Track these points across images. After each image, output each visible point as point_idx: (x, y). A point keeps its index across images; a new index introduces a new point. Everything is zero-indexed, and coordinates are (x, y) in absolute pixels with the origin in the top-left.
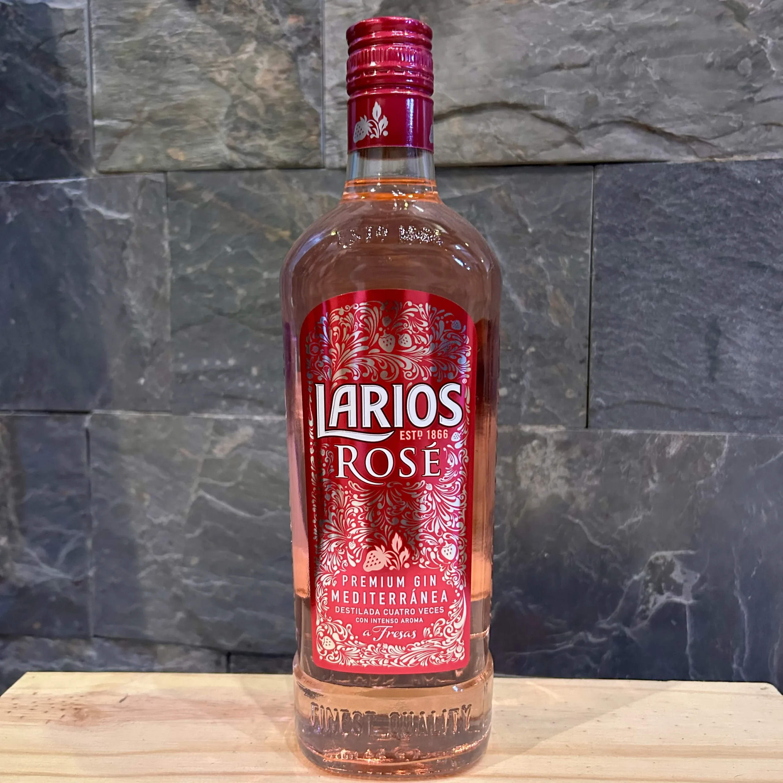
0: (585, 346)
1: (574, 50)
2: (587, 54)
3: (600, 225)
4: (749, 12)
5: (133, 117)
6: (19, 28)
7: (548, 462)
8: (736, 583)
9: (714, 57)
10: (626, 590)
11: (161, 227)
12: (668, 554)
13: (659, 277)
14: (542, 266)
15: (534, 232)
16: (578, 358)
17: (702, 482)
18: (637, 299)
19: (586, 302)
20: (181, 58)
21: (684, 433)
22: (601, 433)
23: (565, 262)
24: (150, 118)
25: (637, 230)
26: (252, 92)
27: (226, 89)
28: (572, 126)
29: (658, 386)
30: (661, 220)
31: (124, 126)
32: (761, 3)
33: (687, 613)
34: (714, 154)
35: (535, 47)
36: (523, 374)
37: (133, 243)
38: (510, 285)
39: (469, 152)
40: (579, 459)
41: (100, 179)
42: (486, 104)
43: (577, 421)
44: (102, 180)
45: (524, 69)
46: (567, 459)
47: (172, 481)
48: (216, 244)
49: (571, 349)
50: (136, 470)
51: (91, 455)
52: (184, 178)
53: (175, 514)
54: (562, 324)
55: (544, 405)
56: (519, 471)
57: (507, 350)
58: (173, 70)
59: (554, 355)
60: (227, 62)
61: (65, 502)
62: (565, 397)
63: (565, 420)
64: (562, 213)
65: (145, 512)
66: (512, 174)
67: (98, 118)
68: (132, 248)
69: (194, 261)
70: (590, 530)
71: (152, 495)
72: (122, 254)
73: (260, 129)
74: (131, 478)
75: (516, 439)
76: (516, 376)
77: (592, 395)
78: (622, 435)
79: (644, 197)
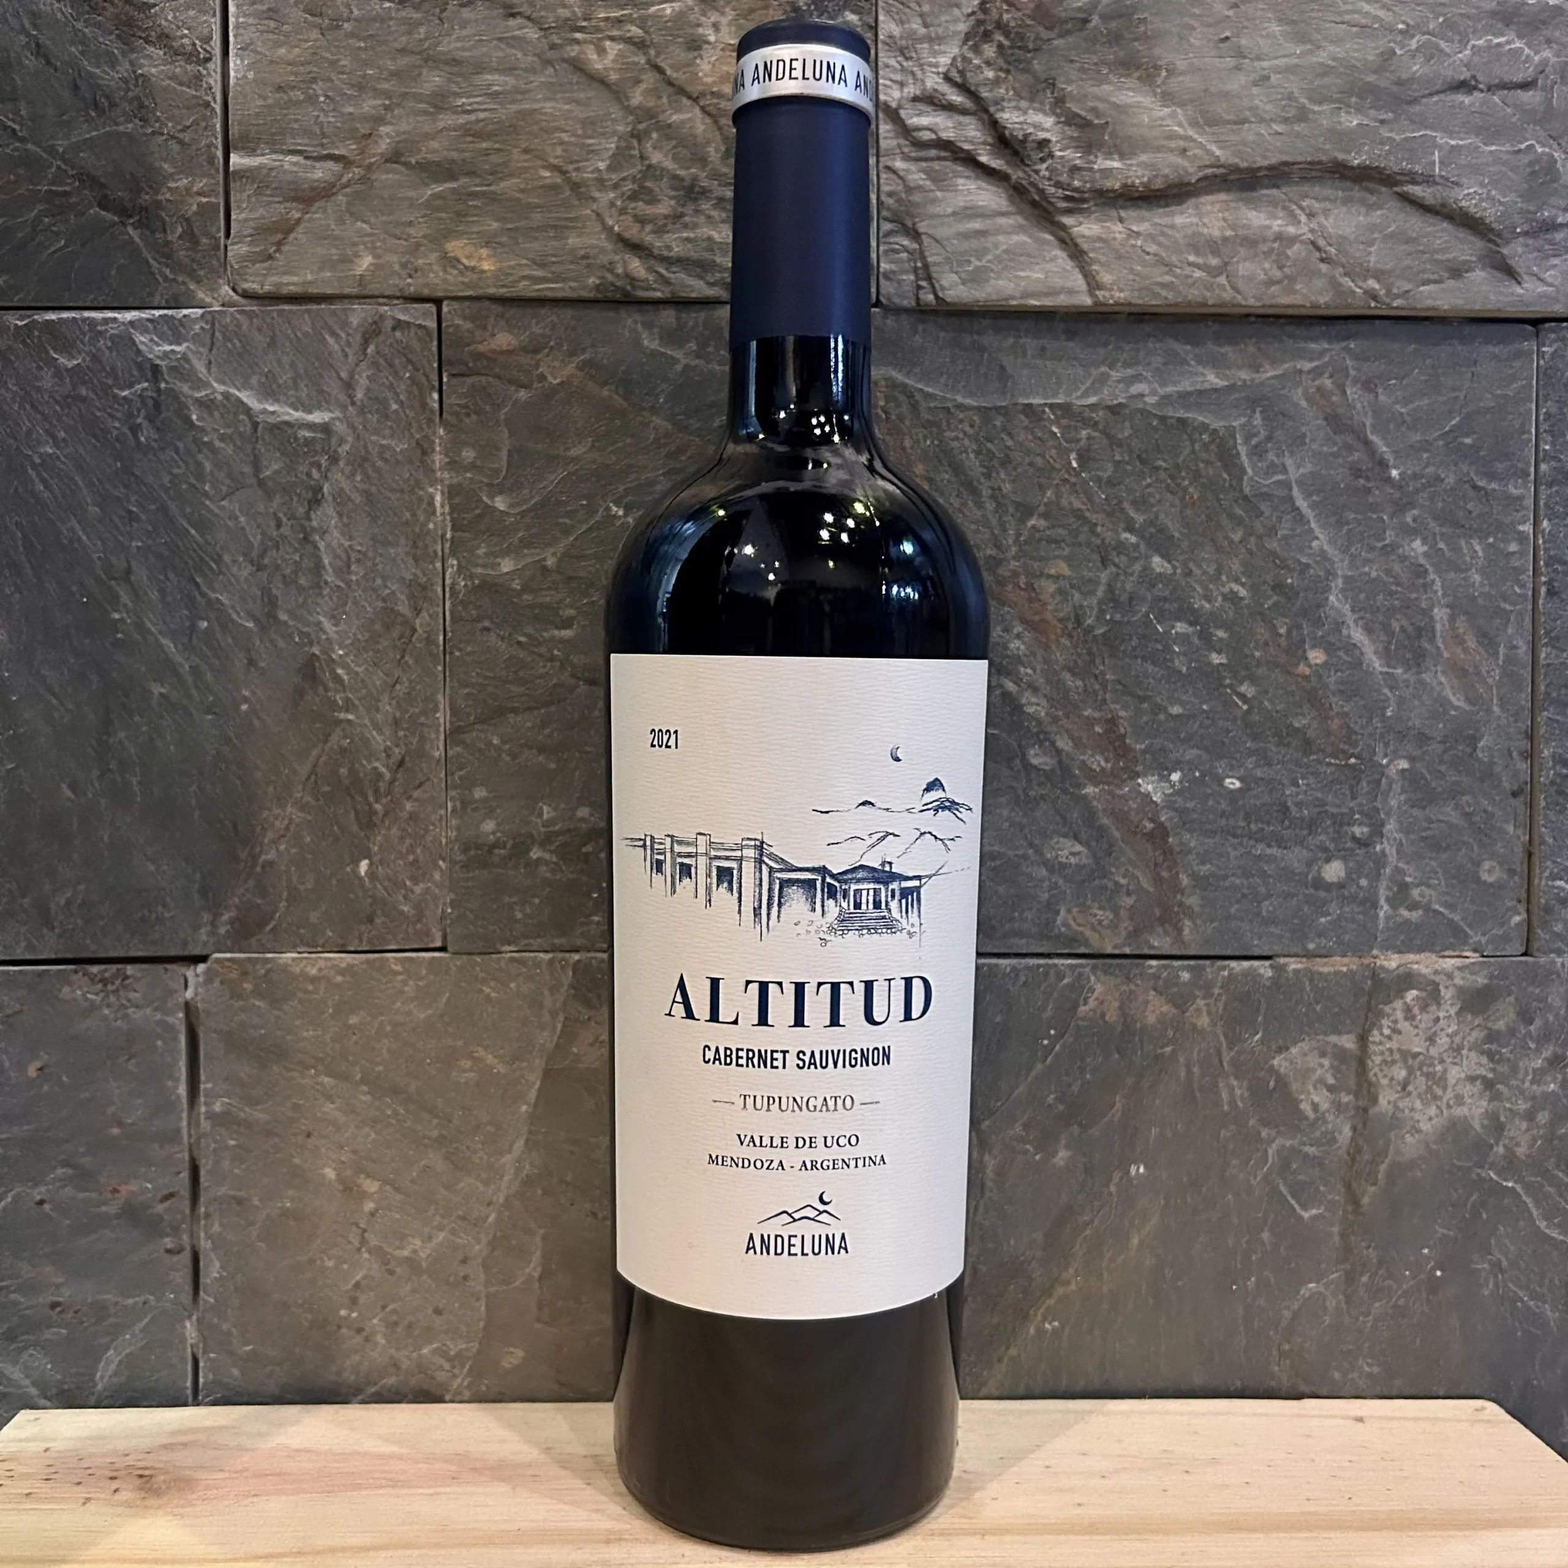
0: (1523, 757)
1: (1499, 45)
2: (1528, 59)
3: (1554, 464)
5: (348, 149)
7: (1443, 1041)
11: (424, 450)
14: (1422, 560)
15: (1402, 479)
16: (1507, 784)
19: (1523, 649)
22: (1563, 965)
23: (1475, 551)
24: (394, 157)
26: (685, 100)
27: (615, 92)
28: (1495, 226)
31: (321, 172)
35: (1407, 33)
36: (1383, 825)
37: (342, 489)
38: (1348, 606)
39: (1250, 278)
40: (1512, 1032)
41: (243, 312)
42: (1294, 164)
43: (1506, 939)
44: (251, 315)
45: (1383, 83)
46: (1486, 1032)
47: (444, 1137)
48: (584, 497)
49: (1492, 764)
50: (338, 1114)
51: (203, 1078)
52: (492, 320)
53: (453, 1232)
54: (1471, 703)
55: (1430, 901)
56: (1376, 1069)
57: (1347, 765)
58: (465, 32)
59: (1452, 777)
60: (619, 21)
61: (117, 1216)
62: (1478, 880)
63: (1476, 938)
64: (1467, 436)
65: (364, 1231)
66: (1347, 338)
67: (243, 148)
68: (338, 504)
69: (521, 540)
70: (1538, 1208)
71: (385, 1182)
72: (309, 519)
73: (708, 199)
74: (325, 1137)
75: (1367, 988)
76: (1365, 830)
77: (1547, 874)
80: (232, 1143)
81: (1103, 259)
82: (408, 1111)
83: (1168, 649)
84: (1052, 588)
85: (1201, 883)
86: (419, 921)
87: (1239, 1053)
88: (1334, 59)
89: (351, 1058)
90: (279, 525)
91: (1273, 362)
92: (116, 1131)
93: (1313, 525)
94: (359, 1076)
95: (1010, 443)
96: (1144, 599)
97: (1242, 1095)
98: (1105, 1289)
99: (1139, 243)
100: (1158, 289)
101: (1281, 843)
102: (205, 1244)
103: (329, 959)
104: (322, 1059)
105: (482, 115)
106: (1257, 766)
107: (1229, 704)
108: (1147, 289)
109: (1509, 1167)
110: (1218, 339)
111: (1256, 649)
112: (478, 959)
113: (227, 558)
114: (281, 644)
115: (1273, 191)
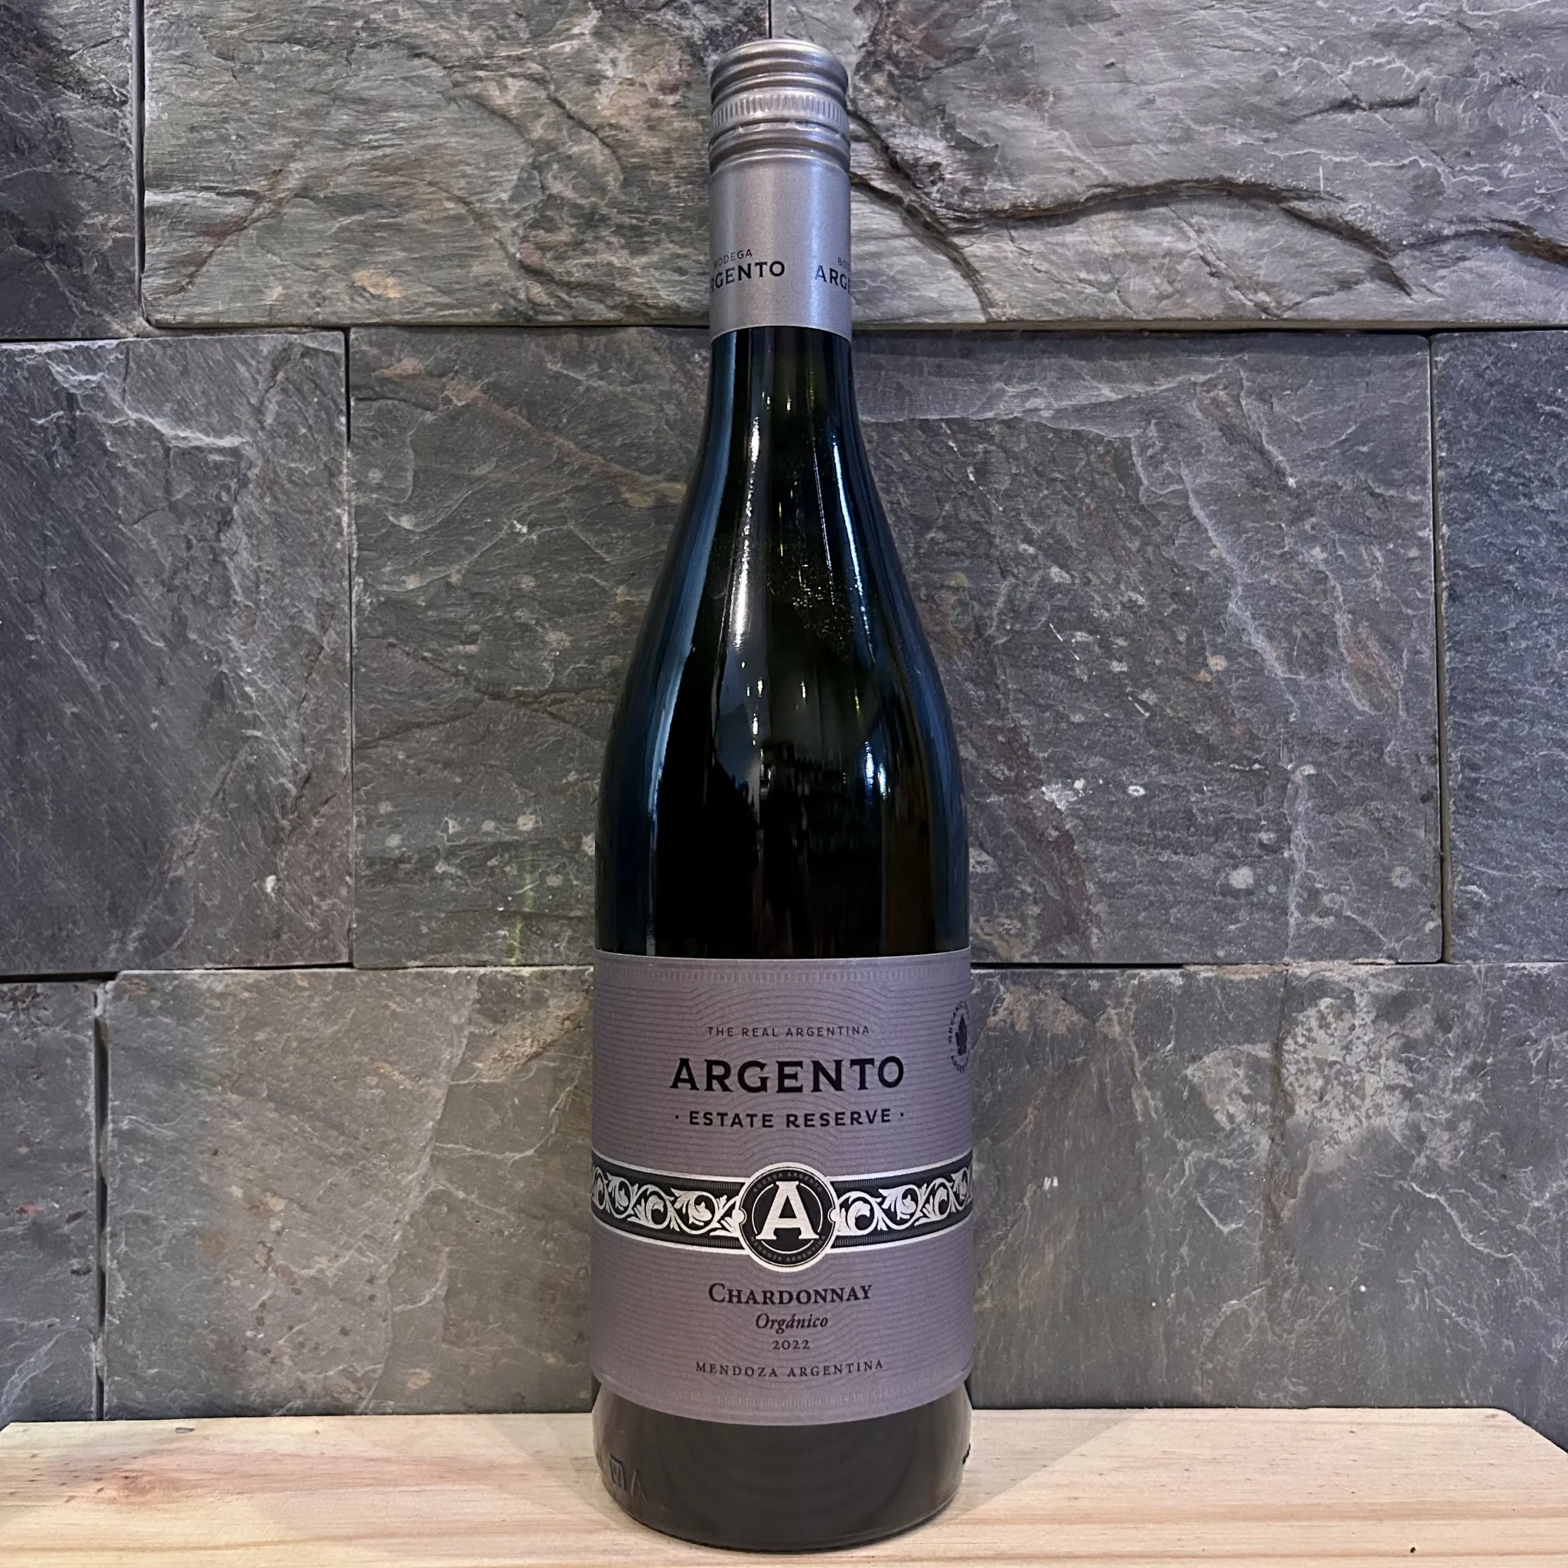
0: (1431, 762)
1: (1379, 65)
2: (1409, 77)
3: (1451, 470)
5: (259, 185)
7: (1359, 1049)
10: (1553, 1360)
11: (331, 472)
14: (1322, 567)
15: (1299, 487)
16: (1416, 790)
18: (1548, 646)
19: (1427, 654)
20: (397, 41)
22: (1479, 971)
23: (1375, 558)
24: (304, 192)
25: (1536, 483)
26: (584, 132)
27: (517, 126)
28: (1382, 238)
31: (233, 208)
35: (1289, 55)
36: (1290, 831)
37: (251, 512)
38: (1248, 614)
39: (1142, 293)
40: (1430, 1039)
41: (157, 342)
42: (1181, 182)
43: (1420, 945)
44: (164, 346)
45: (1267, 104)
46: (1403, 1040)
47: (351, 1156)
48: (486, 515)
49: (1400, 769)
50: (244, 1131)
51: (111, 1095)
52: (398, 346)
53: (360, 1250)
54: (1377, 708)
55: (1341, 907)
56: (1292, 1079)
57: (1251, 771)
58: (372, 72)
59: (1358, 783)
60: (520, 59)
61: (24, 1237)
62: (1390, 886)
63: (1390, 944)
64: (1364, 444)
65: (271, 1249)
66: (1241, 350)
67: (157, 186)
68: (249, 526)
69: (426, 558)
70: (1462, 1219)
71: (292, 1201)
72: (219, 541)
73: (608, 226)
74: (231, 1155)
75: (1279, 995)
76: (1272, 836)
77: (1459, 878)
78: (1530, 975)
79: (1548, 408)
80: (141, 1161)
81: (994, 277)
82: (314, 1129)
83: (1068, 658)
84: (953, 599)
85: (1109, 891)
86: (326, 937)
87: (1152, 1063)
88: (1218, 82)
89: (258, 1075)
90: (189, 547)
91: (1167, 375)
92: (24, 1150)
93: (1211, 534)
94: (265, 1094)
95: (907, 457)
96: (1042, 609)
97: (1156, 1107)
98: (1021, 1307)
99: (1031, 261)
100: (1050, 305)
101: (1188, 850)
102: (110, 1265)
103: (236, 975)
104: (227, 1076)
105: (388, 151)
106: (1160, 774)
107: (1130, 713)
108: (1039, 305)
110: (1112, 355)
111: (1156, 656)
112: (384, 974)
113: (139, 580)
114: (191, 663)
115: (1162, 210)
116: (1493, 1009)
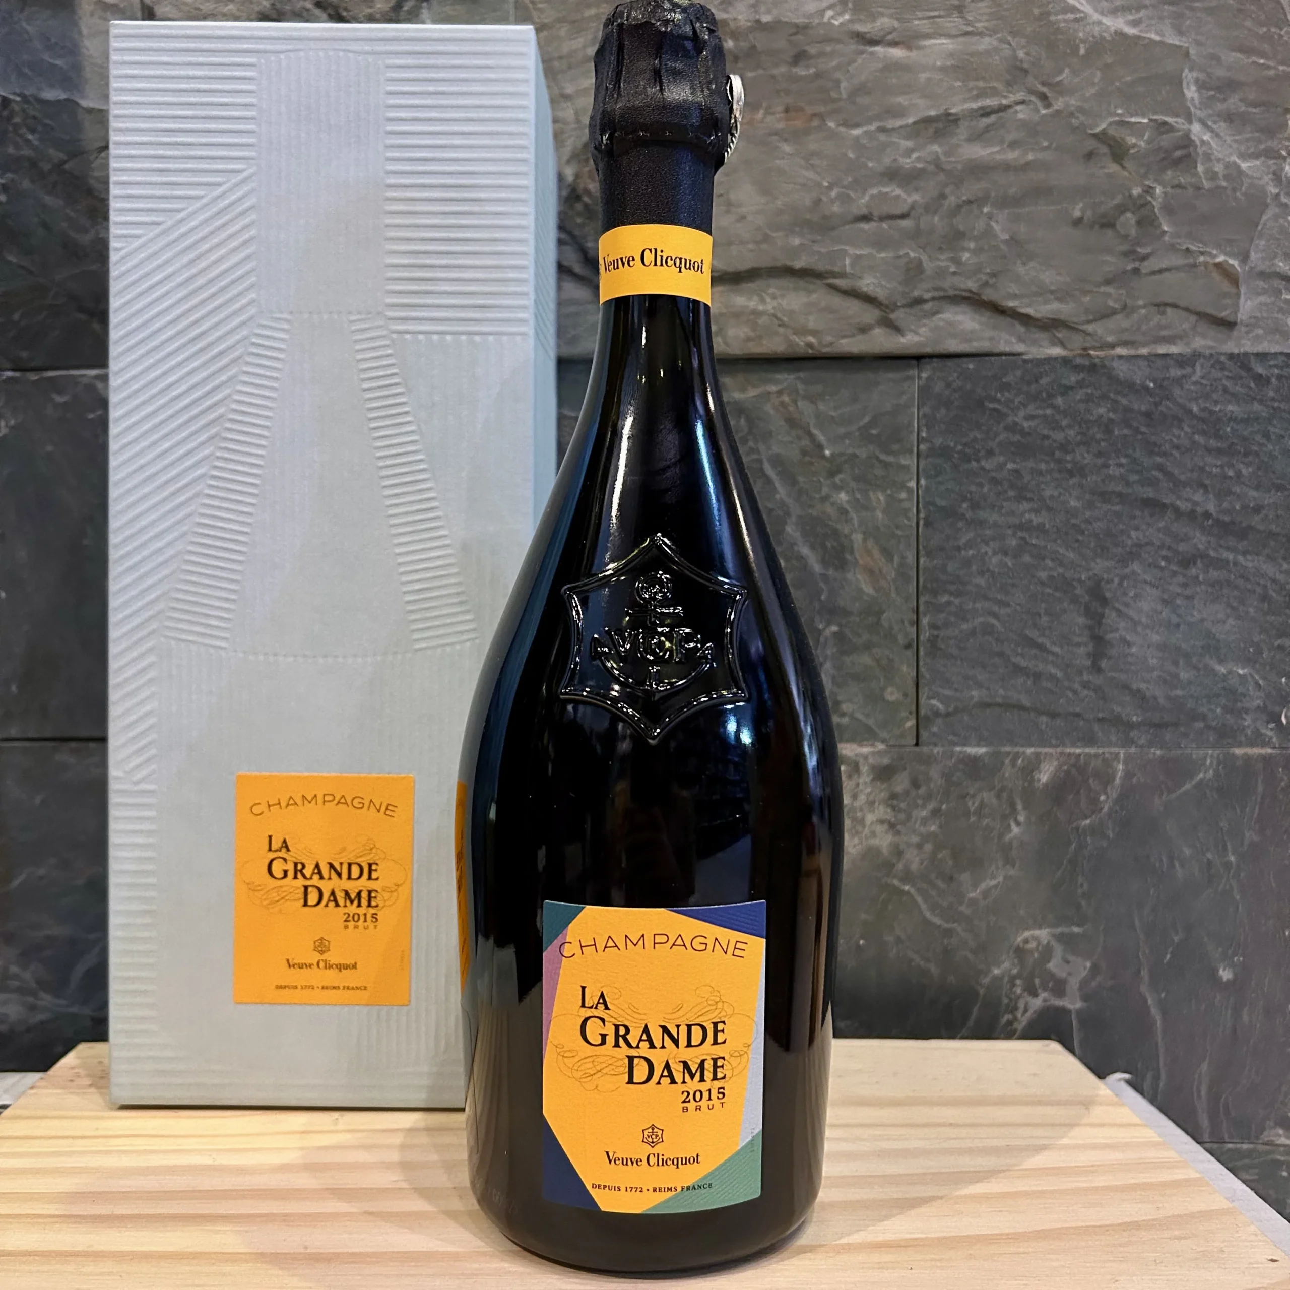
0: (911, 624)
1: (887, 193)
2: (905, 201)
3: (929, 445)
4: (1129, 150)
6: (30, 137)
7: (862, 798)
8: (1142, 973)
9: (1083, 210)
10: (982, 991)
12: (1043, 934)
13: (1018, 522)
14: (846, 506)
15: (832, 455)
16: (901, 640)
17: (1088, 822)
18: (986, 553)
19: (911, 557)
21: (1059, 750)
22: (938, 753)
23: (879, 500)
25: (982, 453)
28: (886, 302)
29: (1021, 680)
30: (1017, 438)
32: (1146, 137)
33: (1074, 1023)
34: (1088, 345)
35: (830, 188)
38: (798, 534)
40: (907, 793)
42: (761, 268)
43: (902, 736)
46: (890, 793)
49: (891, 628)
54: (877, 590)
55: (854, 712)
59: (866, 637)
62: (884, 700)
63: (884, 734)
64: (874, 429)
66: (798, 371)
70: (926, 901)
77: (926, 696)
78: (969, 755)
79: (991, 406)
88: (785, 205)
91: (754, 386)
93: (777, 485)
109: (907, 877)
115: (751, 285)
116: (947, 776)
